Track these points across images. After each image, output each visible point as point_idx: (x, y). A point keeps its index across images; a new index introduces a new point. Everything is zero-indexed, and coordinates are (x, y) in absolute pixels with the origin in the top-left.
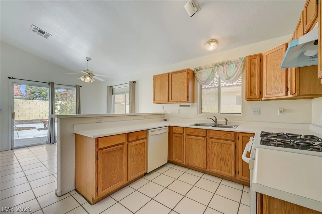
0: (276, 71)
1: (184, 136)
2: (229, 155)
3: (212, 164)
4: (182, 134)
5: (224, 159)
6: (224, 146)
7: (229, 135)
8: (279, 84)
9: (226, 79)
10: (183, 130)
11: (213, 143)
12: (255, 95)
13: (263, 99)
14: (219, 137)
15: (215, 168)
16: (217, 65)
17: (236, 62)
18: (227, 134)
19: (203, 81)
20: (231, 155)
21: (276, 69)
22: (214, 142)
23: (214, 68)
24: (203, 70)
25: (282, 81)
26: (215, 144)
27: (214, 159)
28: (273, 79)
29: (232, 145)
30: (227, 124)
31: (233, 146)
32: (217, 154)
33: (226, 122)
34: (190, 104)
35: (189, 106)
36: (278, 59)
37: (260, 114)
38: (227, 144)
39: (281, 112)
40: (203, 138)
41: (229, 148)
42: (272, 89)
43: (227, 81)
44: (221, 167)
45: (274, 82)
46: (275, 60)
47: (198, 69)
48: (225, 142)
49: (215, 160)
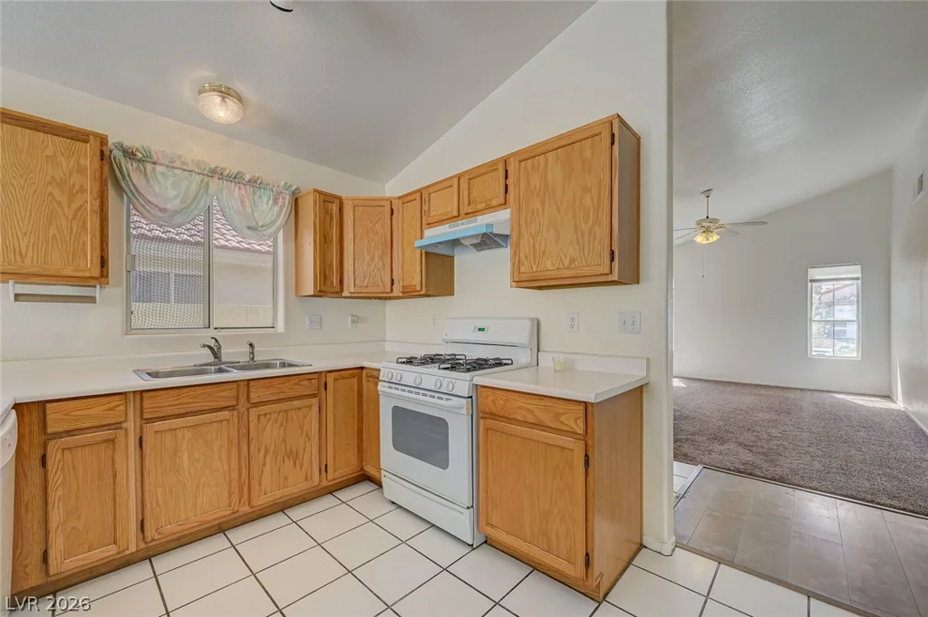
0: (373, 244)
1: (126, 430)
2: (307, 435)
3: (260, 485)
4: (117, 426)
5: (294, 450)
6: (294, 417)
7: (306, 382)
8: (379, 270)
9: (249, 228)
10: (122, 408)
11: (262, 417)
12: (332, 283)
13: (344, 294)
14: (281, 396)
15: (269, 489)
16: (214, 173)
17: (274, 189)
18: (300, 381)
19: (163, 210)
20: (309, 434)
21: (373, 240)
22: (265, 415)
23: (206, 179)
24: (159, 168)
25: (384, 265)
26: (269, 420)
27: (264, 464)
28: (367, 257)
29: (313, 407)
30: (253, 359)
31: (315, 409)
32: (275, 446)
33: (253, 353)
34: (97, 292)
35: (92, 300)
36: (377, 222)
37: (321, 327)
38: (300, 409)
39: (353, 322)
40: (226, 414)
41: (305, 417)
42: (365, 278)
43: (250, 233)
44: (286, 478)
45: (369, 265)
46: (371, 222)
47: (140, 155)
48: (297, 403)
49: (267, 469)
